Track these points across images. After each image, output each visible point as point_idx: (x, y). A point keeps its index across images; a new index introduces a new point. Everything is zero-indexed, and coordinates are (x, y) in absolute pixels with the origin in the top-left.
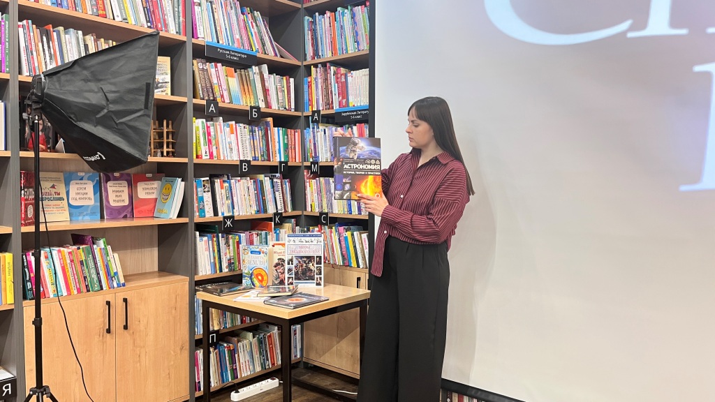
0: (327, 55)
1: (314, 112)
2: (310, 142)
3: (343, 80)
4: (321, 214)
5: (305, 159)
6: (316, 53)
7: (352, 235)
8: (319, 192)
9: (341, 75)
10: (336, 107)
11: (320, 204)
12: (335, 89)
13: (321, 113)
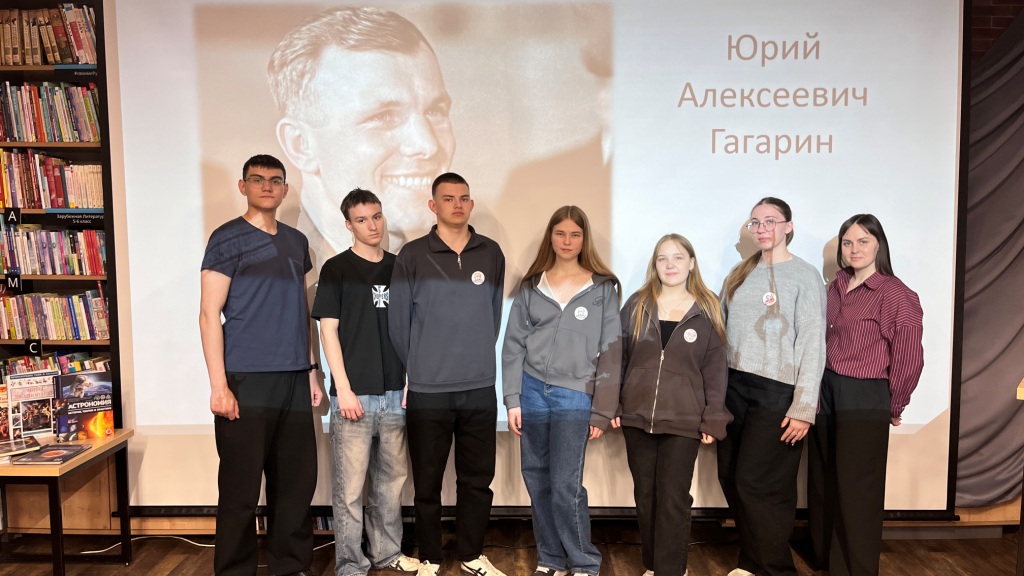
1: (9, 211)
3: (57, 173)
4: (29, 341)
8: (23, 314)
9: (54, 168)
10: (46, 206)
11: (26, 329)
12: (43, 183)
13: (22, 212)
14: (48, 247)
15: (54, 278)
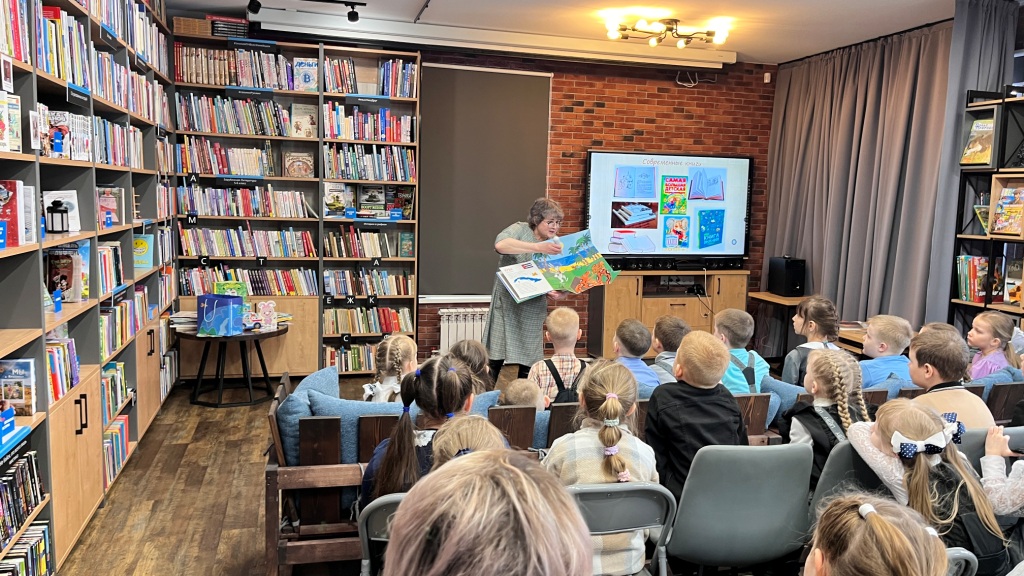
0: (207, 130)
1: (190, 175)
2: (185, 197)
3: (223, 153)
4: (201, 257)
5: (178, 212)
6: (191, 126)
7: (235, 271)
8: (196, 240)
10: (216, 173)
11: (198, 249)
12: (214, 159)
13: (200, 176)
14: (216, 198)
15: (219, 217)
